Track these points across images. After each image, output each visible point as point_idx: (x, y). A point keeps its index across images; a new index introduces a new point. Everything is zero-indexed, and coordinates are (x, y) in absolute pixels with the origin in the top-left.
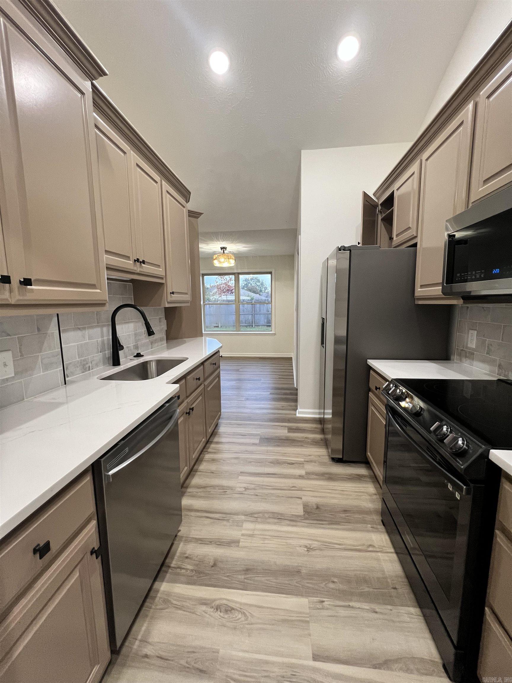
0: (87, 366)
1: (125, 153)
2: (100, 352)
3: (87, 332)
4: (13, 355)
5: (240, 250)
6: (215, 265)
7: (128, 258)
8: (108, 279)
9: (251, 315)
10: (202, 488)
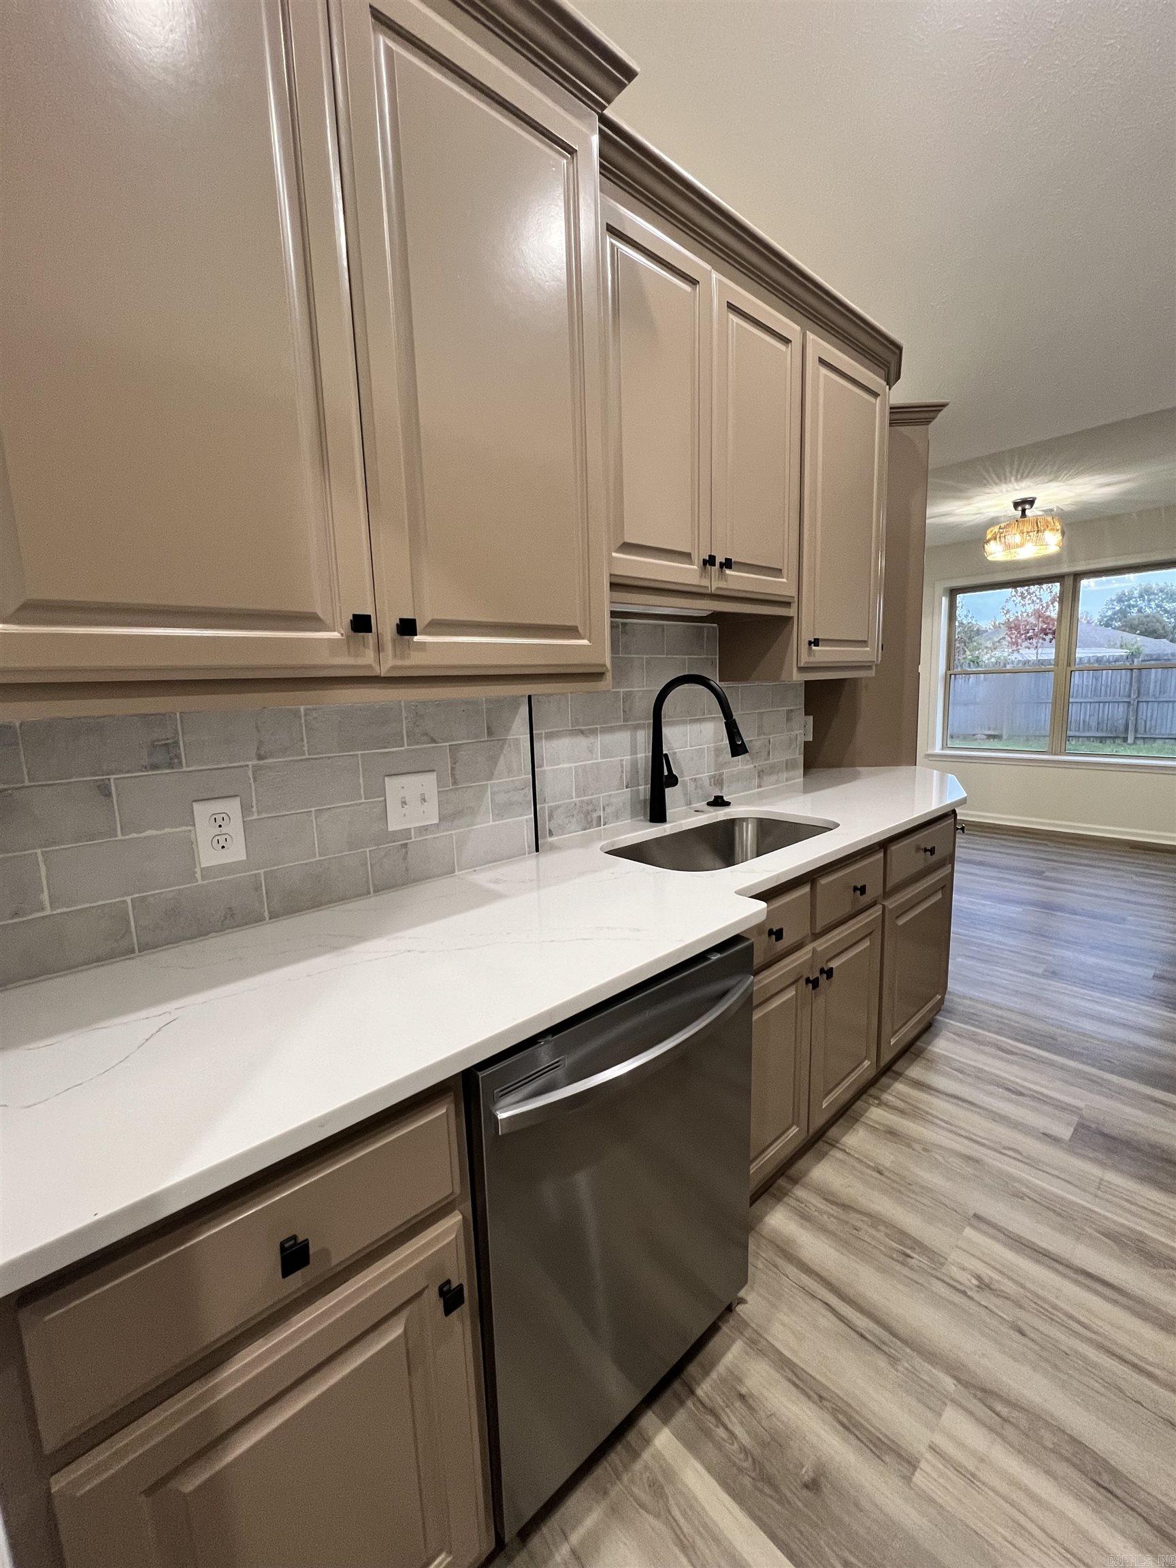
0: (595, 815)
1: (693, 282)
2: (627, 787)
3: (599, 741)
4: (438, 782)
5: (1084, 498)
6: (990, 558)
7: (686, 556)
8: (614, 614)
9: (1126, 705)
10: (837, 1204)
